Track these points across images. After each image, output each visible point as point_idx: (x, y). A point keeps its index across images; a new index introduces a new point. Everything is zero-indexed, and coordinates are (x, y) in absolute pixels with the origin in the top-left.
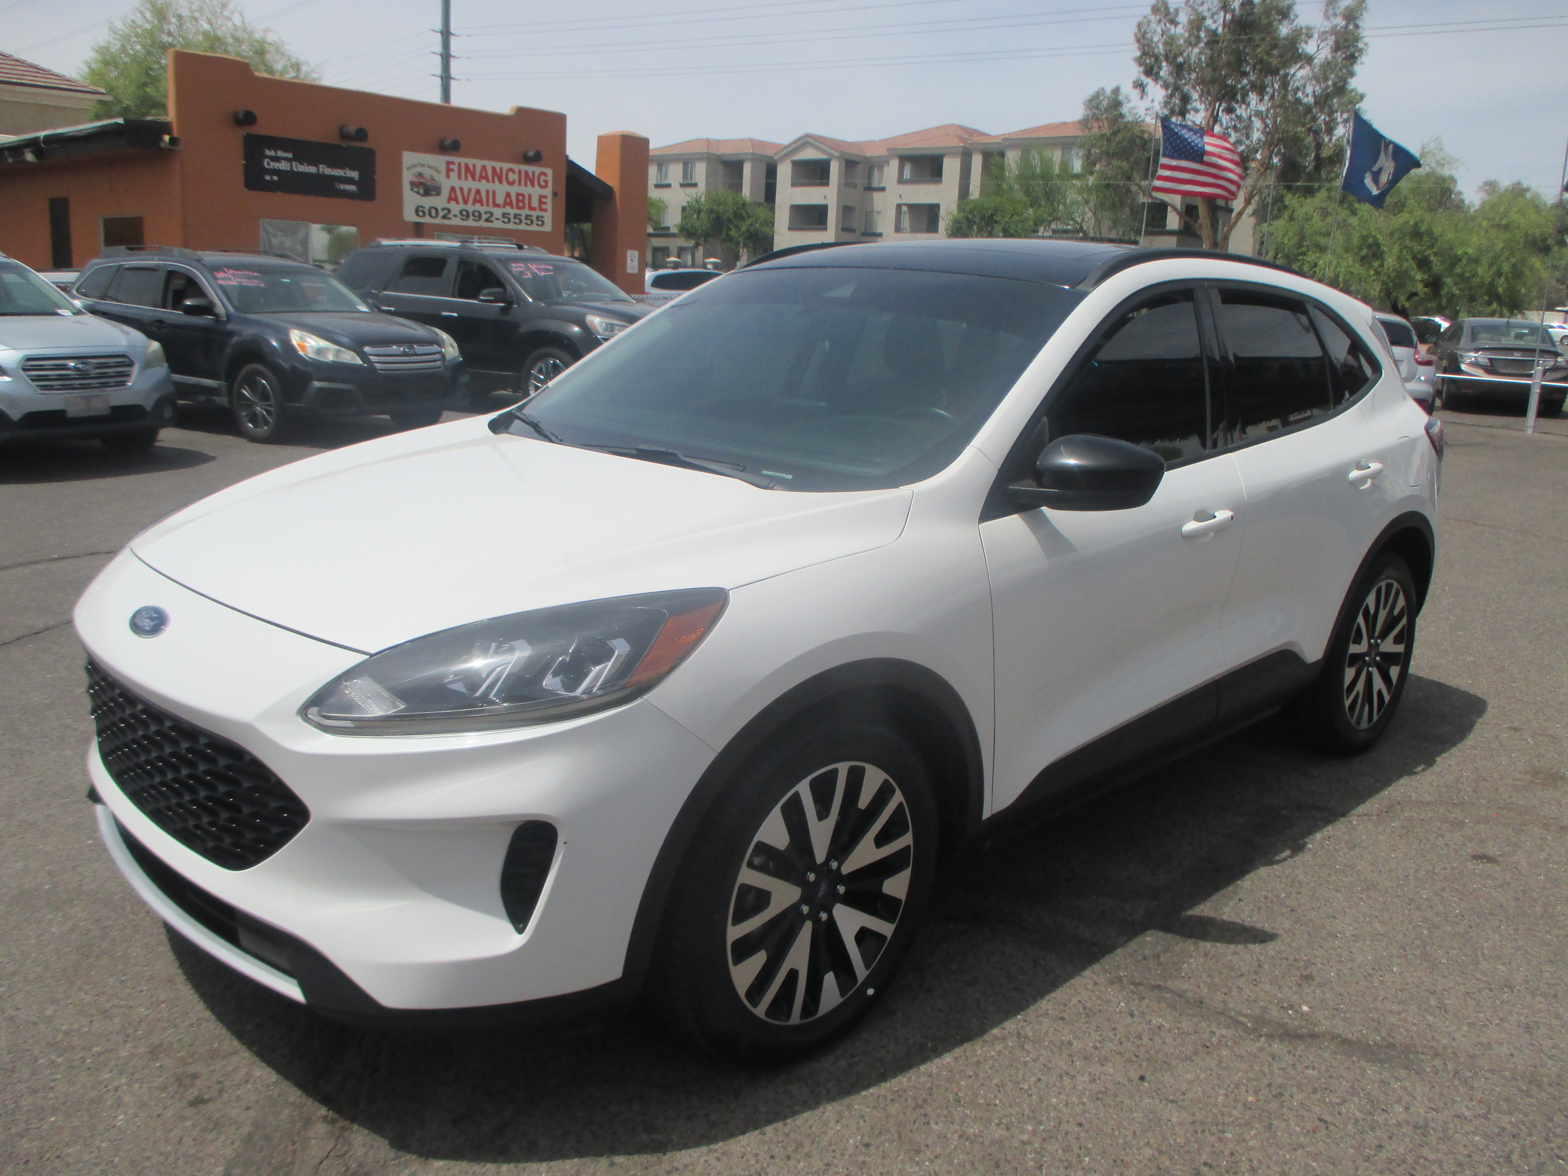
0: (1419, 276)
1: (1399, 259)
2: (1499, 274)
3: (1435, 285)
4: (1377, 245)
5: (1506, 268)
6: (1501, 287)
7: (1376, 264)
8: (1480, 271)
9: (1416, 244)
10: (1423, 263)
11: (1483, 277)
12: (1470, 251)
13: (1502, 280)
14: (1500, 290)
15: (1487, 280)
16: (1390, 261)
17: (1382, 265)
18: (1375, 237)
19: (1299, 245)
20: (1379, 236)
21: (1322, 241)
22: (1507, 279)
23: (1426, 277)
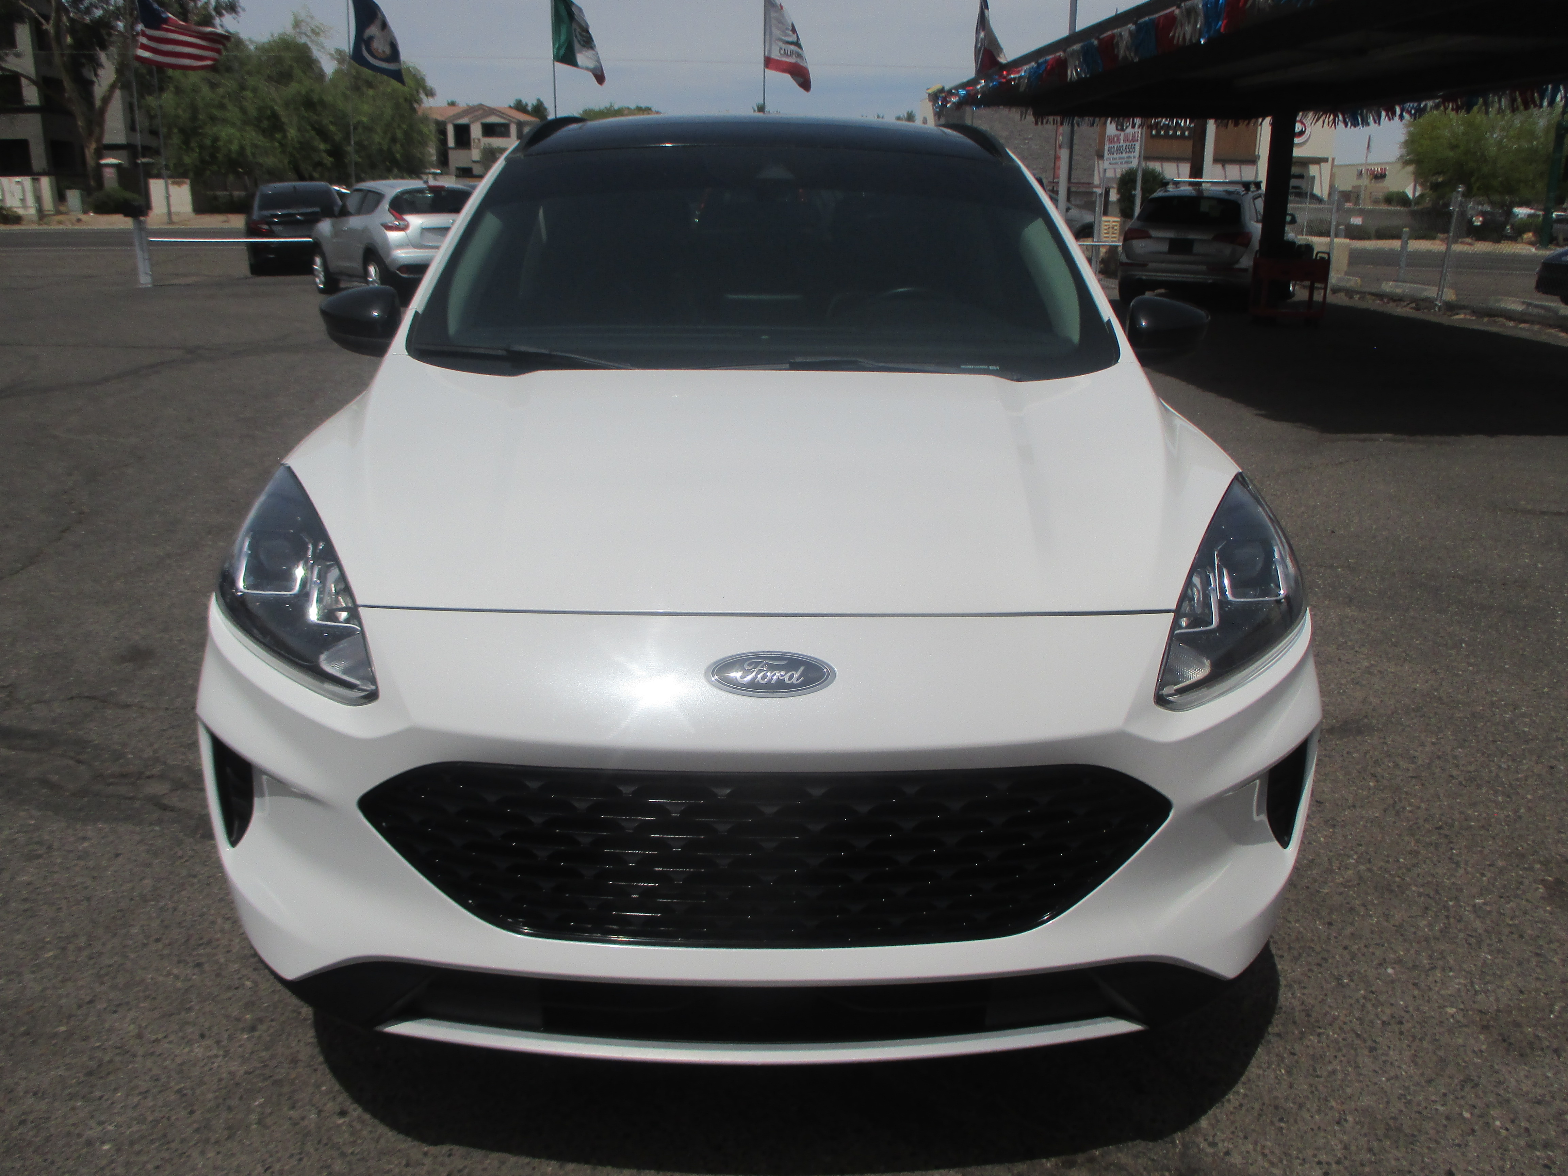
0: (322, 146)
1: (299, 130)
2: (394, 140)
3: (337, 153)
4: (275, 116)
5: (399, 134)
6: (398, 151)
7: (278, 136)
8: (377, 138)
9: (312, 114)
10: (322, 133)
11: (379, 143)
12: (365, 119)
13: (398, 146)
14: (398, 156)
15: (385, 147)
16: (292, 132)
17: (285, 137)
18: (272, 108)
19: (194, 118)
20: (276, 107)
21: (217, 113)
22: (402, 145)
23: (328, 147)
